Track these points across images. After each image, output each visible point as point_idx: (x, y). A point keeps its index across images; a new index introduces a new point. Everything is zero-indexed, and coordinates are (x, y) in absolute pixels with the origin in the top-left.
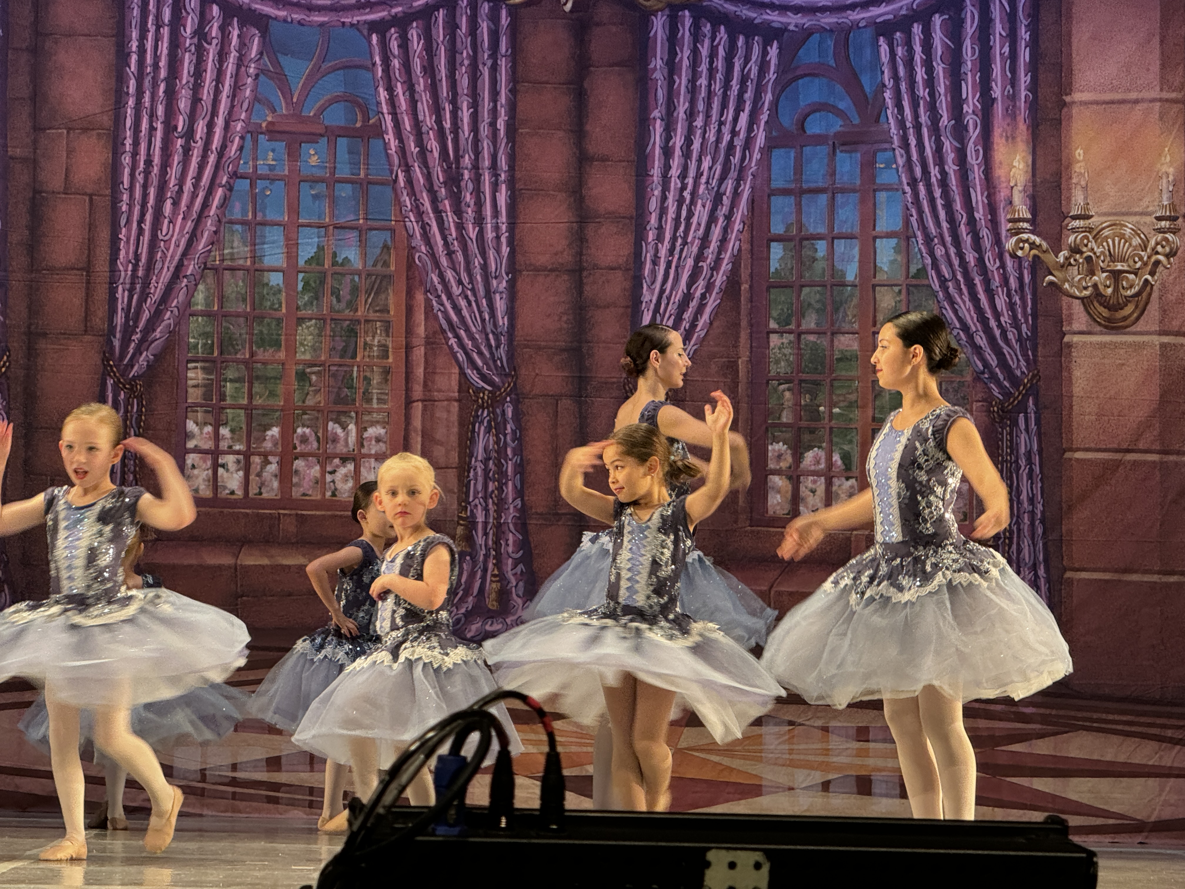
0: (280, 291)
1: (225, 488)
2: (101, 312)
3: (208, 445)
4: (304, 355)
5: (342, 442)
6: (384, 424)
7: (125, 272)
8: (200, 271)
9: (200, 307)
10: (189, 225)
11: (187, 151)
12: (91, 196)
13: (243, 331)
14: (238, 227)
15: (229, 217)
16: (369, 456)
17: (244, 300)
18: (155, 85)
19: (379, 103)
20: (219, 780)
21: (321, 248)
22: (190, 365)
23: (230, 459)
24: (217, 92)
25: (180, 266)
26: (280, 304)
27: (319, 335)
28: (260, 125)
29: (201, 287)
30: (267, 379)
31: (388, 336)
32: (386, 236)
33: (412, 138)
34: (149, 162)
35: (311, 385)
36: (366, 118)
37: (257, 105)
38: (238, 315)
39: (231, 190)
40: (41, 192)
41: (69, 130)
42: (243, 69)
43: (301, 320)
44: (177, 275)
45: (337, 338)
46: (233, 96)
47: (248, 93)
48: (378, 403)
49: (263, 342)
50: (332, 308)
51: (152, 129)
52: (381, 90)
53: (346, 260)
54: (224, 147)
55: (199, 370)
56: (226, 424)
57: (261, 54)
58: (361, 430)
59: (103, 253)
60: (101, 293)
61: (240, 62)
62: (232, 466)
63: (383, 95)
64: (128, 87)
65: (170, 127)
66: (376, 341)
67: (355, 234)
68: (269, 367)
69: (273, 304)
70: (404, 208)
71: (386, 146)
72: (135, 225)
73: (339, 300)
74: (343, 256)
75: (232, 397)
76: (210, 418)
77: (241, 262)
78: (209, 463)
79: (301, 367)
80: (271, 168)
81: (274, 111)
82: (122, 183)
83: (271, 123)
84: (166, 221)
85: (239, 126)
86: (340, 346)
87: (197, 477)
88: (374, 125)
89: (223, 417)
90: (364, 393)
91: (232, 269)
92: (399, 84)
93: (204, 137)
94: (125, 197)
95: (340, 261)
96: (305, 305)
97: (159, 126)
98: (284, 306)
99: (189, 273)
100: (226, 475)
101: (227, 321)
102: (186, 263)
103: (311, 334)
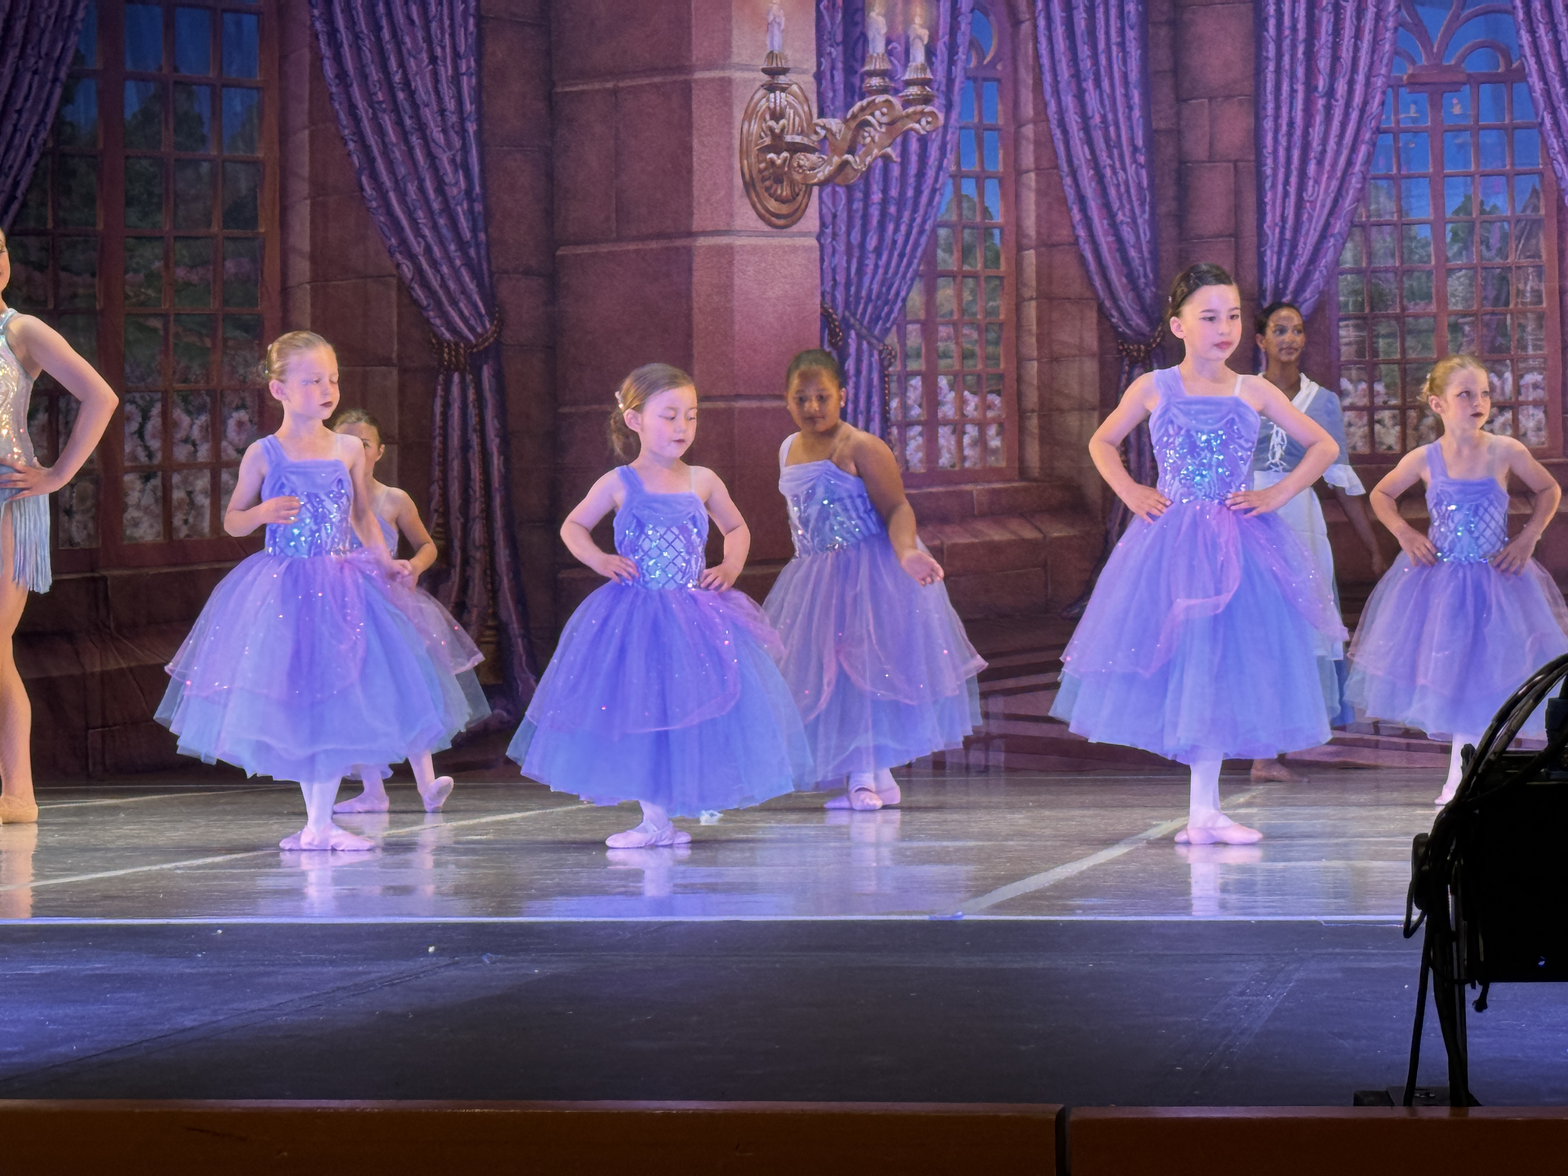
0: (1427, 244)
1: (1382, 443)
2: (1251, 276)
3: (1364, 402)
4: (1455, 305)
5: (1498, 390)
6: (1540, 370)
7: (1272, 236)
8: (1346, 229)
9: (1348, 266)
10: (1334, 184)
11: (1328, 108)
12: (1235, 162)
13: (1393, 286)
14: (1383, 183)
15: (1372, 173)
16: (1527, 403)
17: (1393, 256)
18: (1294, 47)
19: (1521, 46)
20: (1392, 733)
21: (1468, 198)
22: (1342, 324)
23: (1386, 415)
24: (1356, 49)
25: (1327, 225)
26: (1429, 256)
27: (1470, 285)
28: (1401, 79)
29: (1349, 245)
30: (1420, 332)
31: (1540, 281)
32: (1536, 179)
33: (1557, 78)
34: (1291, 124)
35: (1464, 335)
36: (1509, 62)
37: (1397, 59)
38: (1387, 270)
39: (1374, 145)
40: (1186, 162)
41: (1211, 99)
42: (1381, 23)
43: (1450, 271)
44: (1323, 236)
45: (1490, 287)
46: (1373, 52)
47: (1387, 47)
48: (1534, 350)
49: (1413, 296)
50: (1481, 257)
51: (1293, 91)
52: (1523, 33)
53: (1495, 207)
54: (1365, 103)
55: (1351, 329)
56: (1380, 380)
57: (1398, 7)
58: (1518, 378)
59: (1250, 219)
60: (1250, 258)
61: (1378, 17)
62: (1388, 422)
63: (1525, 38)
64: (1267, 51)
65: (1310, 88)
66: (1528, 288)
67: (1503, 179)
68: (1421, 320)
69: (1421, 257)
70: (1551, 151)
71: (1531, 89)
72: (1280, 187)
73: (1488, 248)
74: (1491, 204)
75: (1386, 353)
76: (1365, 376)
77: (1388, 217)
78: (1365, 420)
79: (1452, 319)
80: (1415, 120)
81: (1413, 62)
82: (1265, 147)
83: (1412, 76)
84: (1311, 183)
85: (1379, 82)
86: (1491, 293)
87: (1353, 435)
88: (1517, 70)
89: (1377, 373)
90: (1518, 341)
91: (1379, 225)
92: (1541, 26)
93: (1345, 94)
94: (1269, 161)
95: (1488, 209)
96: (1454, 255)
97: (1300, 88)
98: (1433, 258)
99: (1336, 231)
100: (1383, 430)
101: (1376, 277)
102: (1332, 221)
103: (1461, 284)
